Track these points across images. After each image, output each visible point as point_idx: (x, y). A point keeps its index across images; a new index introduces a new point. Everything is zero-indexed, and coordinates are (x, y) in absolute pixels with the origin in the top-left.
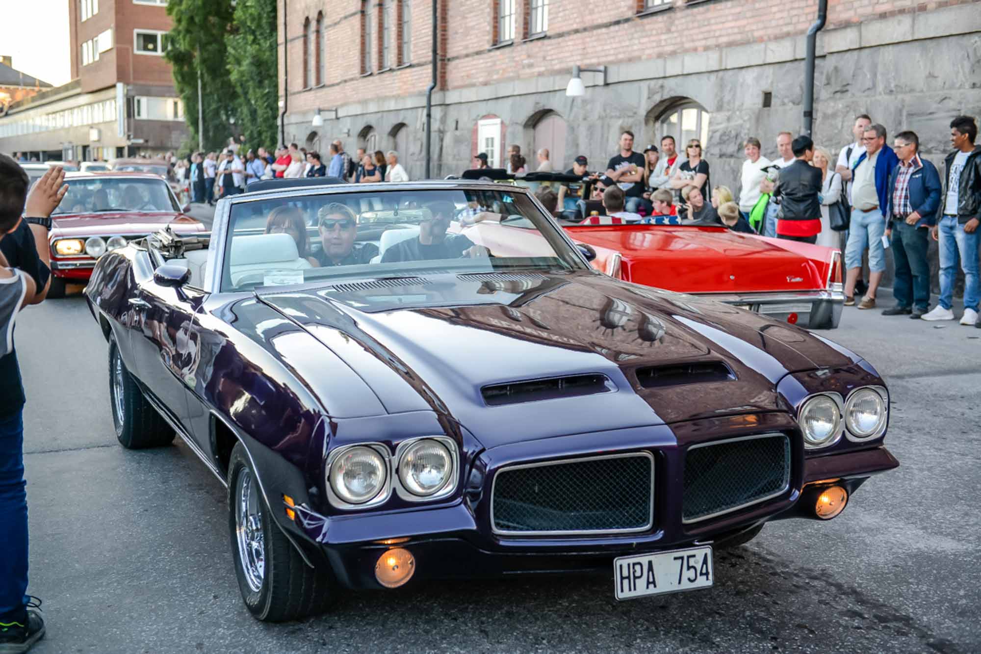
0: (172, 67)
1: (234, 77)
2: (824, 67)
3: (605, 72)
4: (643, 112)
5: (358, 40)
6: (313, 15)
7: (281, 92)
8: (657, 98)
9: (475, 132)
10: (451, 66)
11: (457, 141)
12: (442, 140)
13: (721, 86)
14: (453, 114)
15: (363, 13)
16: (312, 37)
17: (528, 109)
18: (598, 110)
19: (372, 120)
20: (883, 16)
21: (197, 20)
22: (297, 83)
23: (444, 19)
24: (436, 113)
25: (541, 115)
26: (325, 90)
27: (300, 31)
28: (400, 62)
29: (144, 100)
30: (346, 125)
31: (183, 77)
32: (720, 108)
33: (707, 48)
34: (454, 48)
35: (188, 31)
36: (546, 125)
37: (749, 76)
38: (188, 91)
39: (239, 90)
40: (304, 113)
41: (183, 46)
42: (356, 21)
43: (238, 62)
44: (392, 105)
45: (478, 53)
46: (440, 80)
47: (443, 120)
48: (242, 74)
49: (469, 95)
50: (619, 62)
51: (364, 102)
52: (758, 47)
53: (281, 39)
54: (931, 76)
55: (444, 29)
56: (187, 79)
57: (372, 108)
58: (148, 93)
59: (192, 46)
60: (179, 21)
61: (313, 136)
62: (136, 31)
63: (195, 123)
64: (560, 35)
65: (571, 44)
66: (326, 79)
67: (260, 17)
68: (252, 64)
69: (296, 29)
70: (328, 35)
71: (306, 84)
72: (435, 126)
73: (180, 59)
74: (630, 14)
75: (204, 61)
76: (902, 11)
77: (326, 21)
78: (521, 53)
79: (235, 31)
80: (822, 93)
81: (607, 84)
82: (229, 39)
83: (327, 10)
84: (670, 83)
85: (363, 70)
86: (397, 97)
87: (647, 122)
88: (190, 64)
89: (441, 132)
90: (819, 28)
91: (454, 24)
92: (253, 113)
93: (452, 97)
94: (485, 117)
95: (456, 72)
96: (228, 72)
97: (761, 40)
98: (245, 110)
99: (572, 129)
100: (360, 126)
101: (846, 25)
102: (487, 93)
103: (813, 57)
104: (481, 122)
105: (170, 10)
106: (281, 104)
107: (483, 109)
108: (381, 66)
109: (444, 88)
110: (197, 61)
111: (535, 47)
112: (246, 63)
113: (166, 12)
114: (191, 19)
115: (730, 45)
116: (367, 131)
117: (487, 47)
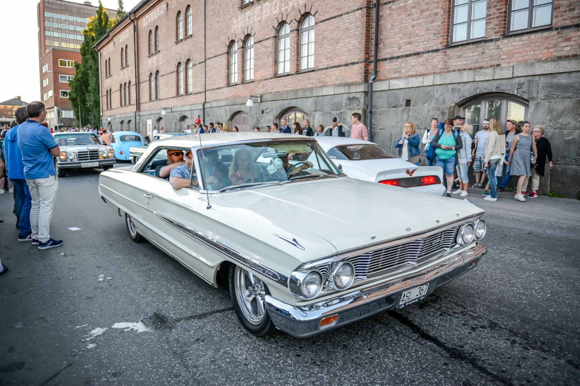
0: (71, 102)
1: (88, 106)
2: (206, 110)
3: (171, 109)
4: (179, 119)
5: (119, 97)
6: (109, 90)
7: (101, 111)
8: (181, 116)
9: (146, 122)
10: (141, 105)
11: (143, 125)
12: (139, 125)
13: (191, 114)
14: (142, 118)
15: (121, 90)
16: (109, 96)
17: (157, 118)
18: (170, 118)
19: (123, 119)
20: (214, 101)
21: (78, 88)
22: (105, 108)
23: (139, 93)
24: (138, 118)
25: (160, 119)
26: (112, 111)
27: (105, 94)
28: (129, 104)
29: (63, 112)
30: (117, 120)
31: (74, 105)
32: (191, 118)
33: (189, 105)
34: (142, 101)
35: (75, 92)
36: (161, 121)
37: (196, 111)
38: (76, 109)
39: (90, 109)
40: (107, 117)
41: (74, 96)
42: (119, 92)
43: (90, 101)
44: (128, 115)
45: (147, 102)
46: (138, 109)
47: (140, 119)
48: (90, 105)
49: (145, 113)
50: (174, 107)
51: (121, 114)
52: (197, 105)
53: (101, 96)
54: (220, 114)
55: (139, 96)
56: (75, 106)
57: (123, 116)
58: (65, 109)
59: (77, 96)
60: (73, 88)
61: (109, 123)
62: (60, 91)
63: (78, 118)
64: (163, 99)
65: (165, 101)
66: (113, 107)
67: (95, 89)
68: (94, 102)
69: (105, 93)
70: (113, 95)
71: (107, 108)
72: (137, 121)
73: (73, 100)
74: (175, 96)
75: (81, 100)
76: (216, 100)
77: (112, 92)
78: (155, 103)
79: (89, 92)
80: (206, 116)
81: (172, 112)
82: (87, 94)
83: (112, 88)
84: (183, 112)
85: (121, 105)
86: (129, 113)
87: (180, 120)
88: (76, 101)
89: (139, 123)
90: (205, 102)
91: (141, 95)
92: (95, 116)
93: (141, 113)
94: (149, 119)
95: (142, 107)
96: (87, 105)
97: (197, 104)
98: (93, 115)
99: (166, 122)
100: (120, 121)
101: (209, 102)
102: (148, 113)
103: (204, 109)
104: (148, 120)
105: (70, 85)
106: (101, 114)
107: (147, 117)
108: (125, 104)
109: (139, 111)
110: (78, 100)
111: (158, 102)
112: (92, 101)
113: (68, 86)
114: (76, 88)
115: (193, 104)
116: (122, 122)
117: (148, 101)
